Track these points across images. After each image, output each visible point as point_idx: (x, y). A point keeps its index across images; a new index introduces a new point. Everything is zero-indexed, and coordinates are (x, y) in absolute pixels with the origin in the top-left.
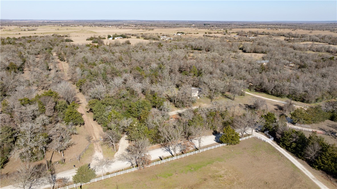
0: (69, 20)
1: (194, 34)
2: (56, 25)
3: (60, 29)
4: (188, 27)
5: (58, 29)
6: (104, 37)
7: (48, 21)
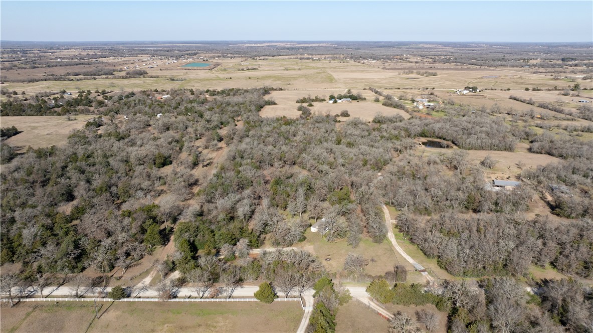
1: (501, 90)
2: (293, 57)
3: (289, 67)
5: (286, 68)
6: (323, 98)
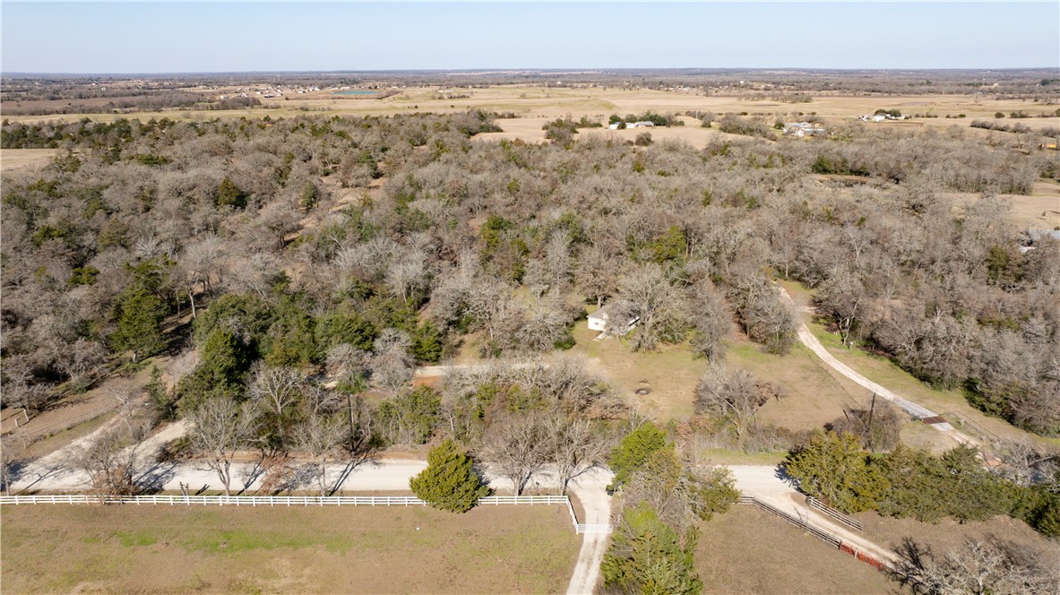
0: (590, 70)
2: (535, 85)
3: (527, 95)
4: (959, 92)
5: (523, 96)
6: (597, 122)
7: (533, 73)
